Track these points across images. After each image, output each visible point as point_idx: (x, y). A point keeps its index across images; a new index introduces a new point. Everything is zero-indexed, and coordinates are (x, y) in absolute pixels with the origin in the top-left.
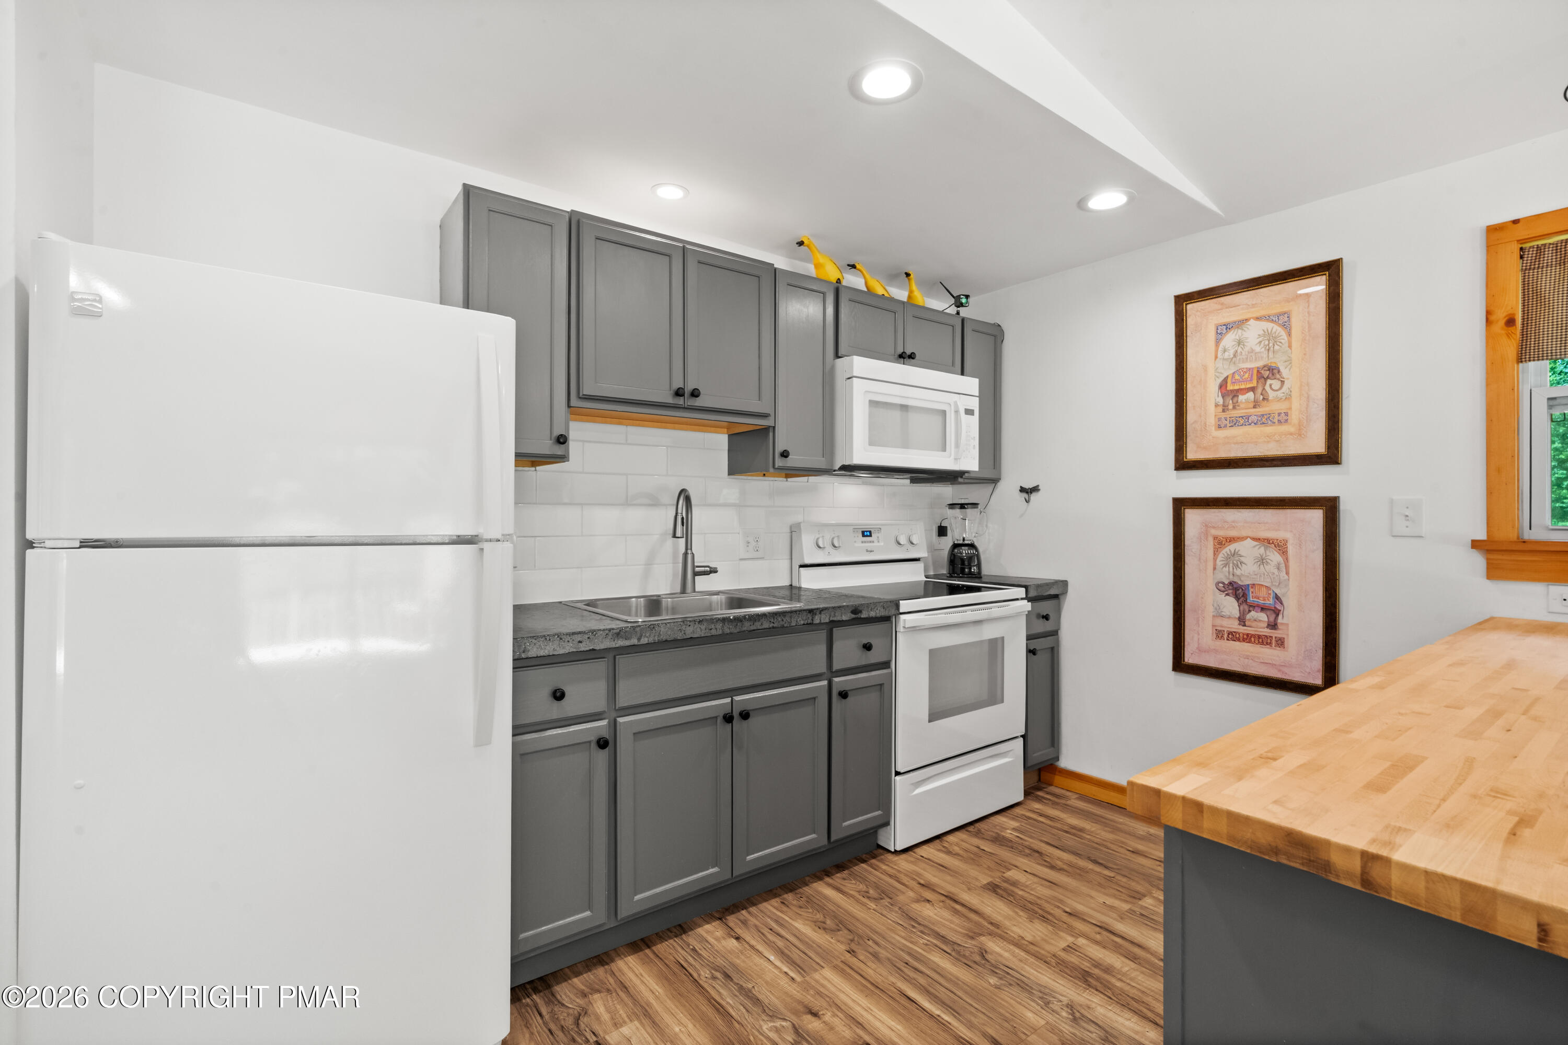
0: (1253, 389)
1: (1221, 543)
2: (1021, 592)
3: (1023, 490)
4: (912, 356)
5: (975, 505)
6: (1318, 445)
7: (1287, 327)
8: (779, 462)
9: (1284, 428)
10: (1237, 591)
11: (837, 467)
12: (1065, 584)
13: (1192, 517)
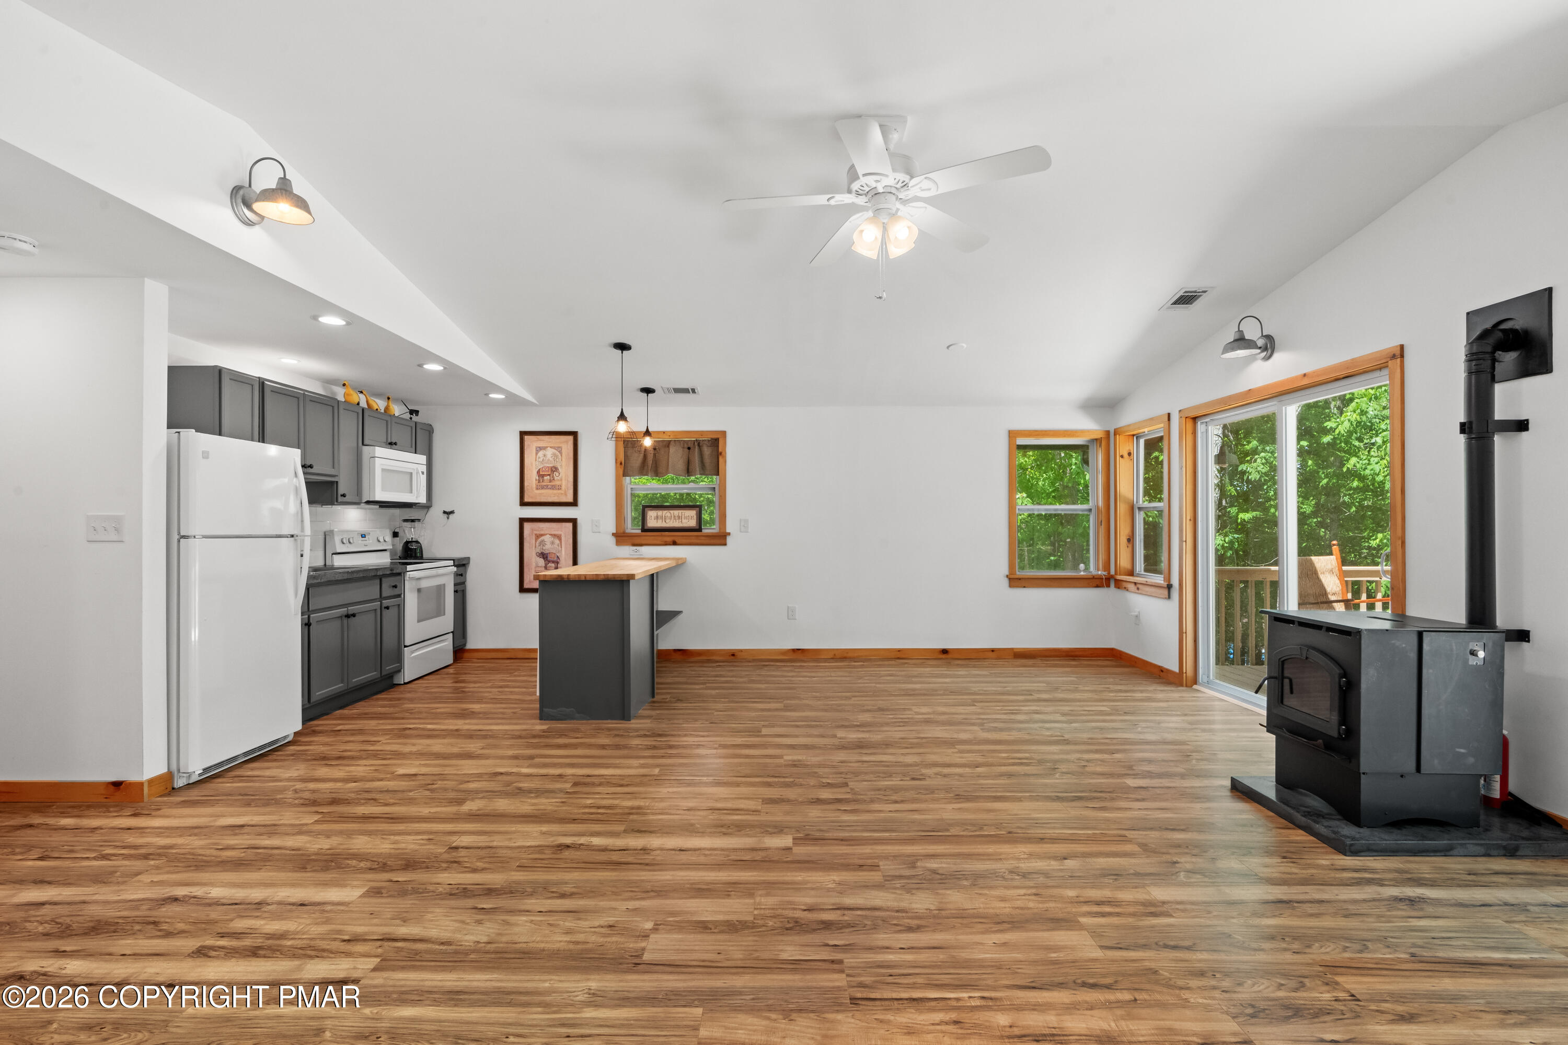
0: (549, 475)
1: (538, 536)
2: (451, 563)
3: (445, 512)
4: (395, 444)
5: (419, 520)
6: (570, 499)
7: (561, 452)
8: (340, 499)
9: (560, 491)
10: (544, 556)
11: (364, 500)
12: (469, 558)
13: (527, 526)
